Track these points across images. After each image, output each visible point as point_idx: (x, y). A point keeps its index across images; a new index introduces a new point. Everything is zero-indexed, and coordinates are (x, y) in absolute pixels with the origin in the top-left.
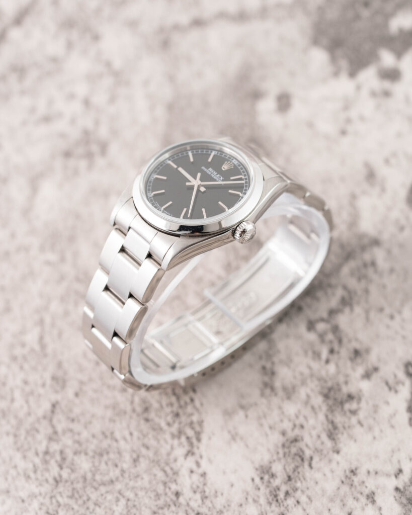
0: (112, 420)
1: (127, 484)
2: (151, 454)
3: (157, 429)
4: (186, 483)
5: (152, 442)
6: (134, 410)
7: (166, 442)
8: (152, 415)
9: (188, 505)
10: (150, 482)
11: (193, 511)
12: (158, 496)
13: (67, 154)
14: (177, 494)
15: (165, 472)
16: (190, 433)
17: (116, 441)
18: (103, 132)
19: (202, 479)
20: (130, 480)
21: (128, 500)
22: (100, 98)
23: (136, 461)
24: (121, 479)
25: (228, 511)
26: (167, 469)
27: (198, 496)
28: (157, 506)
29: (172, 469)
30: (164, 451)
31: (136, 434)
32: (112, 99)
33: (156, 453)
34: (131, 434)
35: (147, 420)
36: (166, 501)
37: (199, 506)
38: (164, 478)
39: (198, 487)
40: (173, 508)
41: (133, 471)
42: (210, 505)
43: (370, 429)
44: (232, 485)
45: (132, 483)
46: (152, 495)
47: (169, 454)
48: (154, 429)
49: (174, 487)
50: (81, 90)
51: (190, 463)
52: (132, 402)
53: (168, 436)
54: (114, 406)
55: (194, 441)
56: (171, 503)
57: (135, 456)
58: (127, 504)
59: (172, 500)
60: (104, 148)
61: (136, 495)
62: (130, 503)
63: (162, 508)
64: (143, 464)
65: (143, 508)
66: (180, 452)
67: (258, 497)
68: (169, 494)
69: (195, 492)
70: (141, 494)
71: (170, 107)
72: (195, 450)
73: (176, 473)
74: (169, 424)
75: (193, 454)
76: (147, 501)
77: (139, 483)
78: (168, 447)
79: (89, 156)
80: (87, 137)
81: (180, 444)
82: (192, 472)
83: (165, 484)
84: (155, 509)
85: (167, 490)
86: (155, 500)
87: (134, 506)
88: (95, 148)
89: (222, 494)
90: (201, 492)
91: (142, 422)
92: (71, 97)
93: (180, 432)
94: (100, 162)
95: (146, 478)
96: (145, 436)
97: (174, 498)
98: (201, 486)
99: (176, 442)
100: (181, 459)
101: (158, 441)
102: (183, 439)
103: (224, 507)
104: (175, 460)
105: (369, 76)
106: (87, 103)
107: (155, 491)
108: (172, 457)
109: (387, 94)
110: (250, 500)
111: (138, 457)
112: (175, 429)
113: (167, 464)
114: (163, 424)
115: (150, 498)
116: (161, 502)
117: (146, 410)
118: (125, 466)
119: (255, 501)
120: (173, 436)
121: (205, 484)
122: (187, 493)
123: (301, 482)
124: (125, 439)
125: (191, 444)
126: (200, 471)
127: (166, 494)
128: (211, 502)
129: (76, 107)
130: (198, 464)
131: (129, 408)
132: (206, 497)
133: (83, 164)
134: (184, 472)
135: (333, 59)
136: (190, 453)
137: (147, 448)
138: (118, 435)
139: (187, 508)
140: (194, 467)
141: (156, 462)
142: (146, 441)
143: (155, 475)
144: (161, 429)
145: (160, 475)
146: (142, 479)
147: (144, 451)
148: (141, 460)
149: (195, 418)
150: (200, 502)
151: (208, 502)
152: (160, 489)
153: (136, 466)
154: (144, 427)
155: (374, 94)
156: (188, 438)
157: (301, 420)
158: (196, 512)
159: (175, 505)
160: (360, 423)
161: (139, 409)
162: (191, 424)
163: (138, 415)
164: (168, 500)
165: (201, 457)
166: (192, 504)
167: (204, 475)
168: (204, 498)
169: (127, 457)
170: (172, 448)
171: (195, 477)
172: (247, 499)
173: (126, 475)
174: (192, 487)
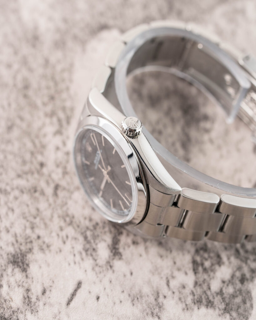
2: (24, 125)
3: (33, 106)
4: (51, 157)
5: (27, 116)
6: (15, 85)
7: (39, 118)
8: (30, 93)
9: (50, 176)
10: (20, 149)
11: (54, 182)
12: (24, 162)
14: (42, 165)
15: (34, 143)
16: (62, 115)
20: (2, 143)
23: (10, 128)
26: (37, 142)
27: (60, 170)
28: (22, 170)
29: (41, 142)
30: (37, 124)
31: (14, 106)
33: (29, 125)
34: (9, 105)
35: (25, 96)
36: (30, 168)
37: (59, 179)
38: (32, 148)
39: (61, 163)
40: (36, 175)
41: (6, 136)
42: (69, 180)
43: (219, 148)
45: (3, 147)
46: (20, 161)
47: (40, 129)
48: (30, 105)
49: (40, 158)
51: (57, 141)
52: (15, 78)
53: (41, 114)
55: (64, 123)
56: (35, 171)
57: (10, 124)
59: (36, 168)
61: (5, 157)
63: (26, 174)
64: (16, 133)
65: (10, 170)
66: (50, 129)
68: (35, 162)
69: (58, 166)
70: (10, 157)
72: (64, 131)
73: (43, 147)
74: (44, 104)
75: (61, 134)
76: (14, 164)
77: (9, 148)
78: (40, 124)
81: (52, 123)
82: (58, 148)
83: (32, 154)
84: (20, 172)
85: (34, 159)
86: (22, 166)
87: (2, 166)
90: (63, 168)
91: (21, 97)
93: (52, 114)
95: (17, 145)
96: (21, 109)
97: (38, 167)
98: (64, 162)
99: (48, 120)
102: (55, 120)
104: (45, 135)
111: (13, 125)
112: (49, 109)
113: (37, 136)
114: (39, 102)
115: (17, 162)
116: (26, 168)
117: (26, 87)
120: (46, 115)
122: (50, 166)
125: (61, 125)
127: (32, 162)
130: (64, 144)
132: (67, 173)
134: (51, 148)
136: (59, 132)
137: (22, 119)
139: (49, 179)
140: (60, 145)
141: (27, 133)
143: (25, 145)
145: (29, 145)
146: (13, 144)
147: (18, 121)
149: (68, 104)
150: (60, 175)
152: (28, 157)
154: (22, 101)
156: (59, 121)
157: (160, 127)
158: (56, 183)
159: (38, 173)
160: (211, 141)
161: (20, 85)
162: (64, 109)
163: (18, 90)
164: (33, 167)
166: (54, 176)
168: (65, 173)
169: (2, 123)
170: (44, 125)
171: (60, 155)
174: (55, 162)
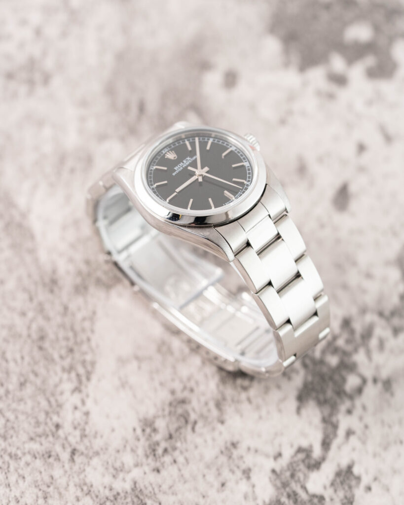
0: (6, 340)
1: (9, 405)
2: (38, 381)
3: (49, 359)
4: (68, 417)
5: (42, 371)
6: (29, 336)
7: (56, 373)
8: (47, 345)
9: (66, 439)
10: (33, 409)
11: (71, 446)
12: (38, 424)
13: (10, 76)
14: (58, 426)
15: (49, 402)
16: (81, 370)
17: (7, 361)
18: (49, 64)
19: (84, 418)
20: (13, 401)
21: (8, 420)
22: (52, 31)
23: (22, 385)
24: (4, 398)
25: (104, 453)
26: (52, 400)
27: (78, 433)
28: (35, 433)
29: (57, 401)
30: (53, 380)
31: (27, 359)
32: (64, 35)
33: (44, 382)
34: (22, 358)
35: (41, 348)
36: (45, 430)
37: (77, 443)
38: (47, 408)
39: (79, 424)
40: (51, 438)
41: (18, 394)
42: (88, 444)
43: (258, 408)
44: (113, 430)
45: (14, 406)
46: (33, 421)
47: (56, 386)
48: (46, 358)
49: (55, 419)
50: (35, 18)
51: (76, 399)
52: (29, 328)
53: (58, 369)
54: (11, 328)
55: (84, 379)
56: (50, 433)
57: (22, 380)
58: (6, 424)
59: (51, 431)
60: (47, 79)
61: (17, 418)
62: (9, 424)
63: (40, 436)
64: (29, 390)
65: (21, 432)
66: (67, 386)
67: (137, 447)
68: (50, 424)
69: (75, 428)
70: (22, 417)
71: (120, 57)
72: (83, 388)
73: (60, 406)
74: (61, 357)
75: (80, 391)
76: (26, 425)
77: (22, 407)
78: (57, 379)
79: (31, 83)
80: (32, 64)
81: (69, 379)
82: (76, 408)
83: (47, 413)
84: (33, 435)
85: (48, 420)
86: (35, 427)
87: (13, 428)
88: (37, 77)
89: (102, 436)
90: (81, 430)
91: (36, 349)
92: (24, 22)
93: (71, 369)
94: (40, 91)
95: (30, 403)
96: (36, 363)
97: (54, 429)
98: (82, 423)
99: (65, 376)
100: (67, 394)
101: (48, 371)
102: (73, 375)
103: (102, 449)
104: (62, 393)
105: (317, 76)
106: (38, 32)
107: (36, 418)
108: (59, 389)
109: (331, 96)
110: (128, 448)
111: (26, 381)
112: (67, 363)
113: (53, 395)
114: (56, 356)
115: (30, 424)
116: (40, 430)
117: (42, 338)
118: (11, 387)
119: (133, 450)
120: (64, 370)
121: (86, 423)
122: (67, 427)
123: (182, 443)
124: (15, 361)
125: (80, 382)
126: (85, 409)
127: (46, 424)
128: (90, 442)
129: (27, 33)
130: (83, 402)
131: (25, 333)
132: (85, 436)
133: (23, 89)
134: (68, 407)
135: (286, 51)
136: (77, 390)
137: (36, 375)
138: (9, 356)
139: (65, 442)
140: (79, 404)
141: (42, 391)
142: (36, 368)
143: (39, 403)
144: (53, 360)
145: (44, 404)
146: (25, 403)
147: (32, 377)
148: (28, 385)
149: (88, 358)
150: (78, 439)
151: (86, 441)
152: (42, 417)
153: (21, 390)
154: (37, 354)
155: (319, 93)
156: (78, 375)
157: (192, 384)
158: (73, 447)
159: (53, 436)
160: (249, 400)
161: (35, 336)
162: (84, 363)
163: (33, 342)
164: (47, 429)
165: (88, 396)
166: (71, 439)
167: (87, 414)
168: (83, 436)
169: (14, 379)
170: (61, 381)
171: (78, 415)
172: (125, 447)
173: (10, 396)
174: (73, 423)
